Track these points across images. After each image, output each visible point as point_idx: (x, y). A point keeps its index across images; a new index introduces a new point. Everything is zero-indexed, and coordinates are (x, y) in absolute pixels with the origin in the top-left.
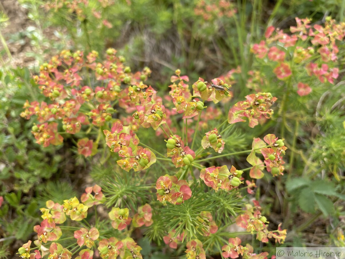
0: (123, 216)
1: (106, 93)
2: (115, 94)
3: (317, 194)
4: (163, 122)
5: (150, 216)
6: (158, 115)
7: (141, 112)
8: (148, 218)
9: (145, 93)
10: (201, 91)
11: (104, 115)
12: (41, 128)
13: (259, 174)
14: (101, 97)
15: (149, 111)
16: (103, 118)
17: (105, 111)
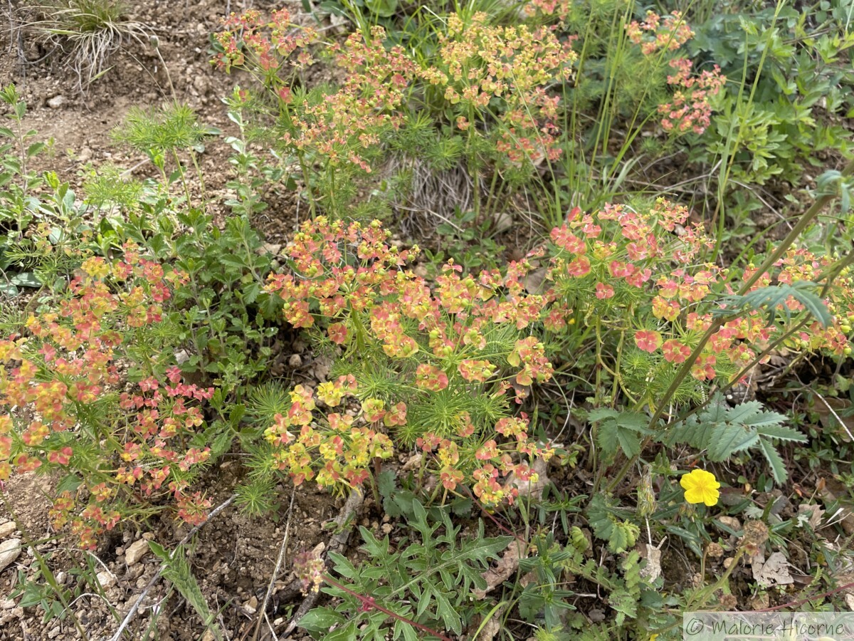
0: (377, 407)
1: (369, 275)
2: (380, 277)
3: (620, 428)
4: (428, 314)
5: (405, 414)
6: (424, 307)
7: (409, 302)
8: (402, 416)
9: (413, 283)
10: (468, 287)
11: (366, 299)
12: (294, 306)
13: (527, 380)
14: (364, 280)
15: (416, 300)
16: (364, 303)
17: (366, 295)
